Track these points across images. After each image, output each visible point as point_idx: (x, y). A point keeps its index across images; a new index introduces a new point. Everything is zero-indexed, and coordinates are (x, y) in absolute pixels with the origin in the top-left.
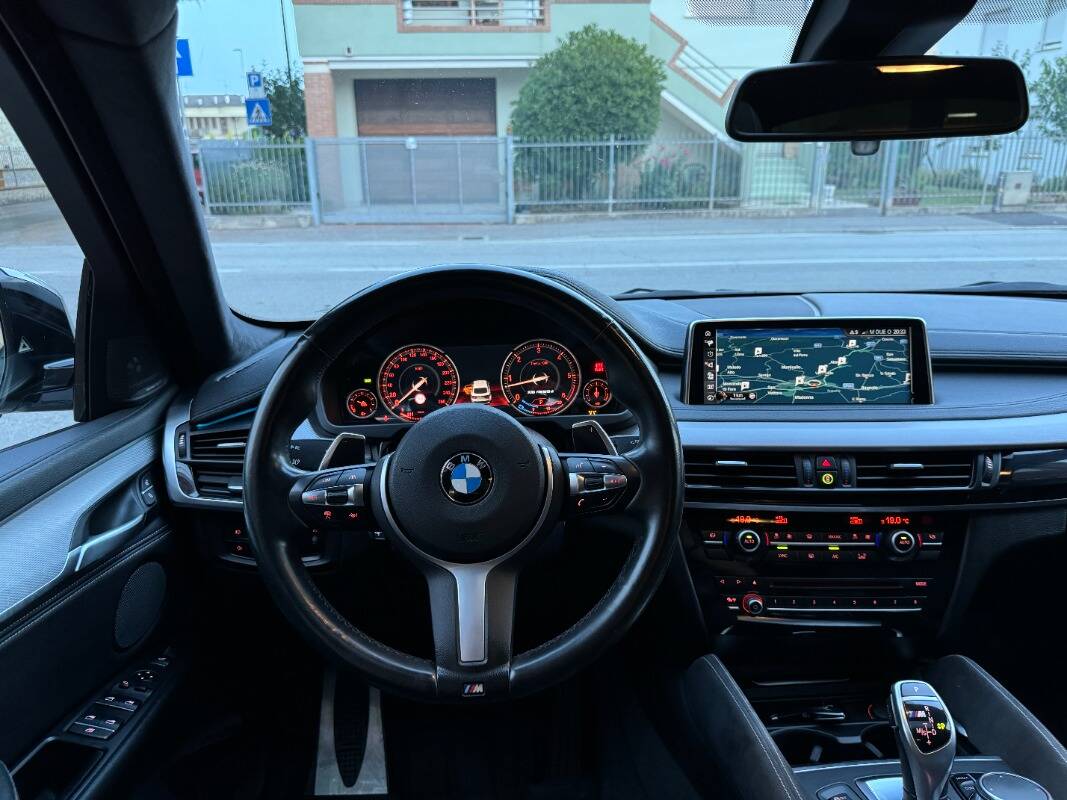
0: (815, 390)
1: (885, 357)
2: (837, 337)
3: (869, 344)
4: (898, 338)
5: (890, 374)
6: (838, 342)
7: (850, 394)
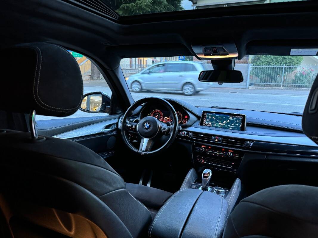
0: (223, 126)
1: (237, 121)
2: (228, 116)
3: (234, 118)
4: (240, 118)
5: (237, 125)
6: (228, 117)
7: (229, 127)
